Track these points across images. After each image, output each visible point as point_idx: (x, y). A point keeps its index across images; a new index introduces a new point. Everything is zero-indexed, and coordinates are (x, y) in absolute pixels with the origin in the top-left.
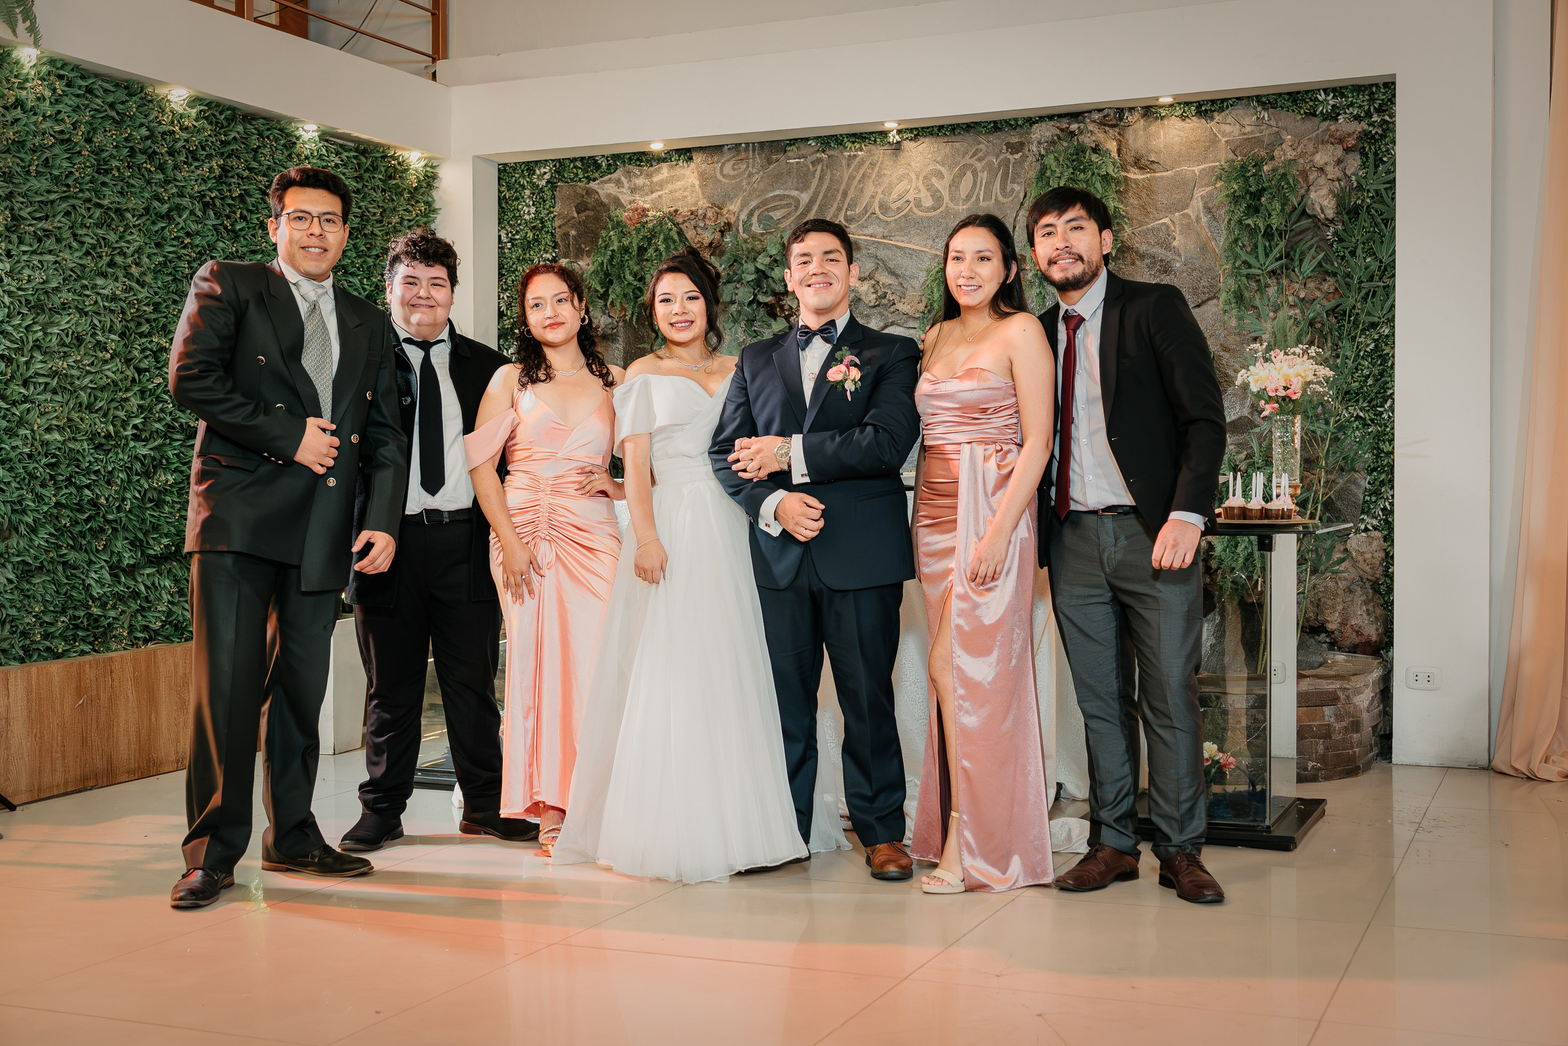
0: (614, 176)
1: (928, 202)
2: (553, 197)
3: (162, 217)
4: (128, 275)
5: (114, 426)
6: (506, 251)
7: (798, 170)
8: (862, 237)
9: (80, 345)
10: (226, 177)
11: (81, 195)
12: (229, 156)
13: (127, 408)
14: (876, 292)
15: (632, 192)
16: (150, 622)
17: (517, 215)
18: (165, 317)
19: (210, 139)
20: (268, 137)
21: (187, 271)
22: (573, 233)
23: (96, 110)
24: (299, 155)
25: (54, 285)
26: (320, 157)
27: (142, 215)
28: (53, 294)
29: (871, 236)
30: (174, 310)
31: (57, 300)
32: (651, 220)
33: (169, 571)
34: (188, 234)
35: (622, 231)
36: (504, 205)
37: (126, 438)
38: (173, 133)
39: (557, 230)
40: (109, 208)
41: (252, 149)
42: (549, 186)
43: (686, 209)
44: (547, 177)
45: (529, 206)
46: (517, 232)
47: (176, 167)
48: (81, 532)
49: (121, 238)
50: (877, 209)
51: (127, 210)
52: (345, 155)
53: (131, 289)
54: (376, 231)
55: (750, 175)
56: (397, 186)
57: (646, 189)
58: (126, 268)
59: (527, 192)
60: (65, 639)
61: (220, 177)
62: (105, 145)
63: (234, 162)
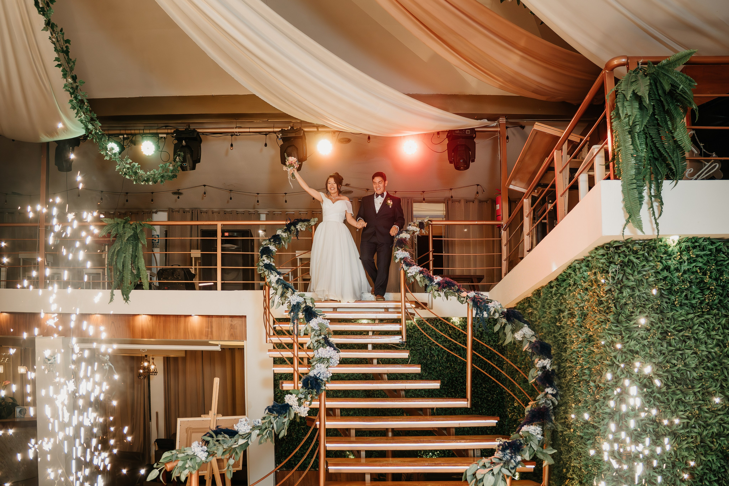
23: (722, 260)
25: (693, 366)
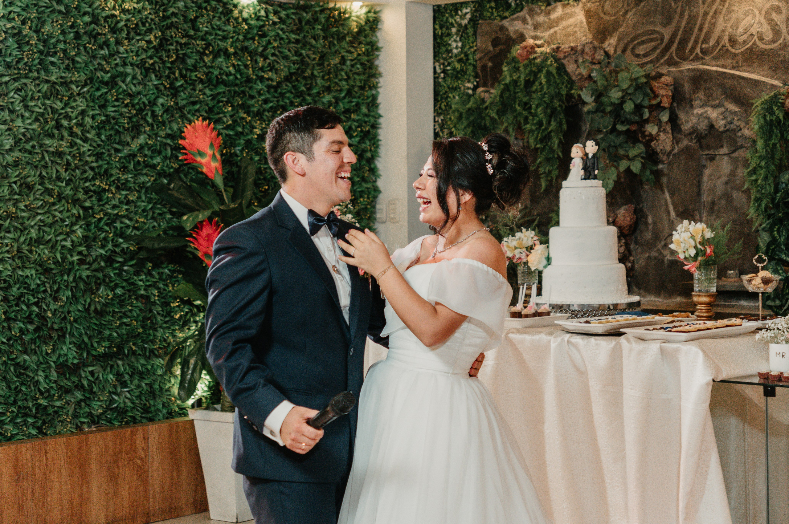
0: (521, 14)
1: (769, 35)
2: (475, 34)
3: (106, 84)
4: (72, 134)
5: (61, 253)
6: (440, 80)
7: (662, 7)
8: (714, 68)
9: (30, 193)
10: (167, 45)
11: (31, 74)
12: (169, 27)
13: (75, 239)
14: (725, 118)
15: (535, 29)
16: (93, 409)
17: (449, 48)
18: (108, 163)
19: (150, 16)
20: (206, 8)
21: (126, 126)
22: (490, 64)
24: (236, 19)
26: (258, 18)
27: (86, 85)
28: (7, 154)
29: (723, 66)
30: (115, 158)
31: (9, 159)
32: (539, 57)
33: (112, 367)
34: (130, 95)
35: (515, 67)
36: (439, 41)
37: (72, 263)
38: (114, 16)
39: (479, 62)
40: (55, 83)
41: (191, 20)
42: (472, 23)
43: (567, 46)
44: (468, 16)
45: (455, 41)
46: (449, 64)
47: (118, 42)
48: (32, 339)
49: (66, 105)
50: (727, 42)
51: (71, 82)
52: (283, 14)
53: (76, 144)
54: (316, 73)
55: (626, 13)
56: (338, 33)
57: (546, 26)
58: (71, 128)
59: (454, 30)
60: (16, 425)
61: (161, 45)
62: (52, 33)
63: (172, 32)
